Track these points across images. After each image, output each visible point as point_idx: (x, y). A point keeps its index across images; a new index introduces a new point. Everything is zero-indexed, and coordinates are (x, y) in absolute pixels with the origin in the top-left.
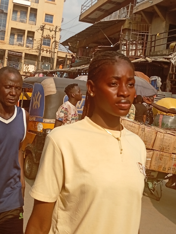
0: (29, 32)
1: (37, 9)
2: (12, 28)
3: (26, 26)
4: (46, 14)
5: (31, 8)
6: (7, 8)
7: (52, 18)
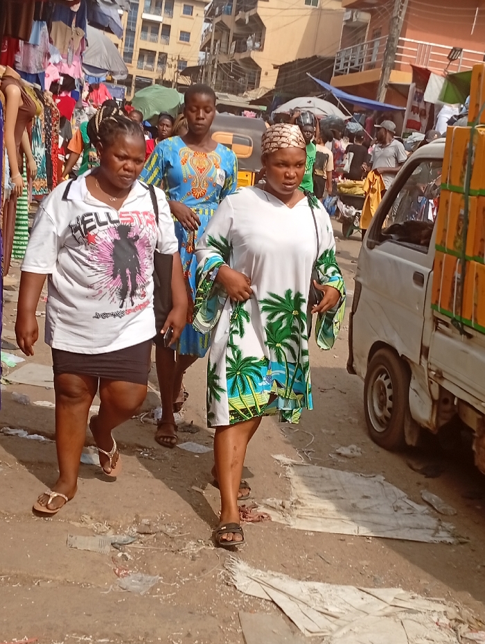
0: (160, 53)
1: (170, 26)
2: (140, 49)
3: (157, 46)
4: (182, 32)
5: (163, 25)
6: (134, 25)
7: (189, 36)
